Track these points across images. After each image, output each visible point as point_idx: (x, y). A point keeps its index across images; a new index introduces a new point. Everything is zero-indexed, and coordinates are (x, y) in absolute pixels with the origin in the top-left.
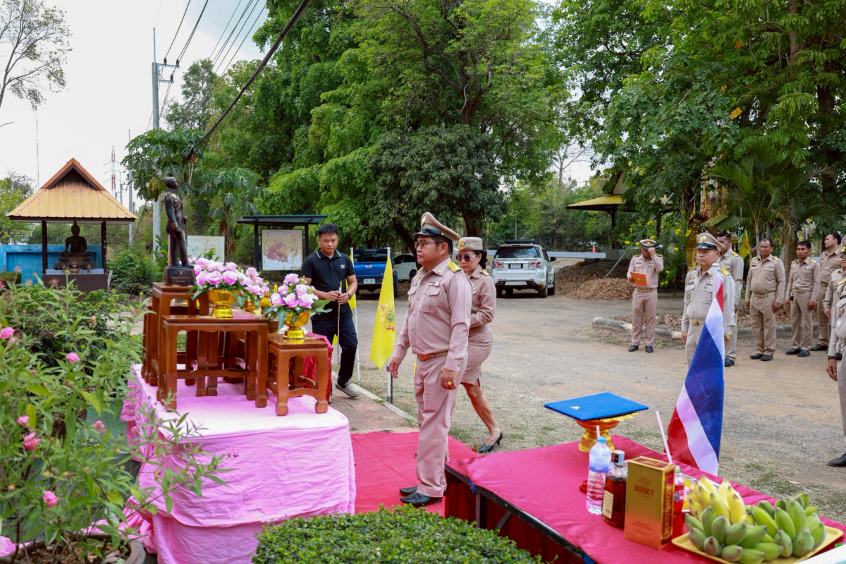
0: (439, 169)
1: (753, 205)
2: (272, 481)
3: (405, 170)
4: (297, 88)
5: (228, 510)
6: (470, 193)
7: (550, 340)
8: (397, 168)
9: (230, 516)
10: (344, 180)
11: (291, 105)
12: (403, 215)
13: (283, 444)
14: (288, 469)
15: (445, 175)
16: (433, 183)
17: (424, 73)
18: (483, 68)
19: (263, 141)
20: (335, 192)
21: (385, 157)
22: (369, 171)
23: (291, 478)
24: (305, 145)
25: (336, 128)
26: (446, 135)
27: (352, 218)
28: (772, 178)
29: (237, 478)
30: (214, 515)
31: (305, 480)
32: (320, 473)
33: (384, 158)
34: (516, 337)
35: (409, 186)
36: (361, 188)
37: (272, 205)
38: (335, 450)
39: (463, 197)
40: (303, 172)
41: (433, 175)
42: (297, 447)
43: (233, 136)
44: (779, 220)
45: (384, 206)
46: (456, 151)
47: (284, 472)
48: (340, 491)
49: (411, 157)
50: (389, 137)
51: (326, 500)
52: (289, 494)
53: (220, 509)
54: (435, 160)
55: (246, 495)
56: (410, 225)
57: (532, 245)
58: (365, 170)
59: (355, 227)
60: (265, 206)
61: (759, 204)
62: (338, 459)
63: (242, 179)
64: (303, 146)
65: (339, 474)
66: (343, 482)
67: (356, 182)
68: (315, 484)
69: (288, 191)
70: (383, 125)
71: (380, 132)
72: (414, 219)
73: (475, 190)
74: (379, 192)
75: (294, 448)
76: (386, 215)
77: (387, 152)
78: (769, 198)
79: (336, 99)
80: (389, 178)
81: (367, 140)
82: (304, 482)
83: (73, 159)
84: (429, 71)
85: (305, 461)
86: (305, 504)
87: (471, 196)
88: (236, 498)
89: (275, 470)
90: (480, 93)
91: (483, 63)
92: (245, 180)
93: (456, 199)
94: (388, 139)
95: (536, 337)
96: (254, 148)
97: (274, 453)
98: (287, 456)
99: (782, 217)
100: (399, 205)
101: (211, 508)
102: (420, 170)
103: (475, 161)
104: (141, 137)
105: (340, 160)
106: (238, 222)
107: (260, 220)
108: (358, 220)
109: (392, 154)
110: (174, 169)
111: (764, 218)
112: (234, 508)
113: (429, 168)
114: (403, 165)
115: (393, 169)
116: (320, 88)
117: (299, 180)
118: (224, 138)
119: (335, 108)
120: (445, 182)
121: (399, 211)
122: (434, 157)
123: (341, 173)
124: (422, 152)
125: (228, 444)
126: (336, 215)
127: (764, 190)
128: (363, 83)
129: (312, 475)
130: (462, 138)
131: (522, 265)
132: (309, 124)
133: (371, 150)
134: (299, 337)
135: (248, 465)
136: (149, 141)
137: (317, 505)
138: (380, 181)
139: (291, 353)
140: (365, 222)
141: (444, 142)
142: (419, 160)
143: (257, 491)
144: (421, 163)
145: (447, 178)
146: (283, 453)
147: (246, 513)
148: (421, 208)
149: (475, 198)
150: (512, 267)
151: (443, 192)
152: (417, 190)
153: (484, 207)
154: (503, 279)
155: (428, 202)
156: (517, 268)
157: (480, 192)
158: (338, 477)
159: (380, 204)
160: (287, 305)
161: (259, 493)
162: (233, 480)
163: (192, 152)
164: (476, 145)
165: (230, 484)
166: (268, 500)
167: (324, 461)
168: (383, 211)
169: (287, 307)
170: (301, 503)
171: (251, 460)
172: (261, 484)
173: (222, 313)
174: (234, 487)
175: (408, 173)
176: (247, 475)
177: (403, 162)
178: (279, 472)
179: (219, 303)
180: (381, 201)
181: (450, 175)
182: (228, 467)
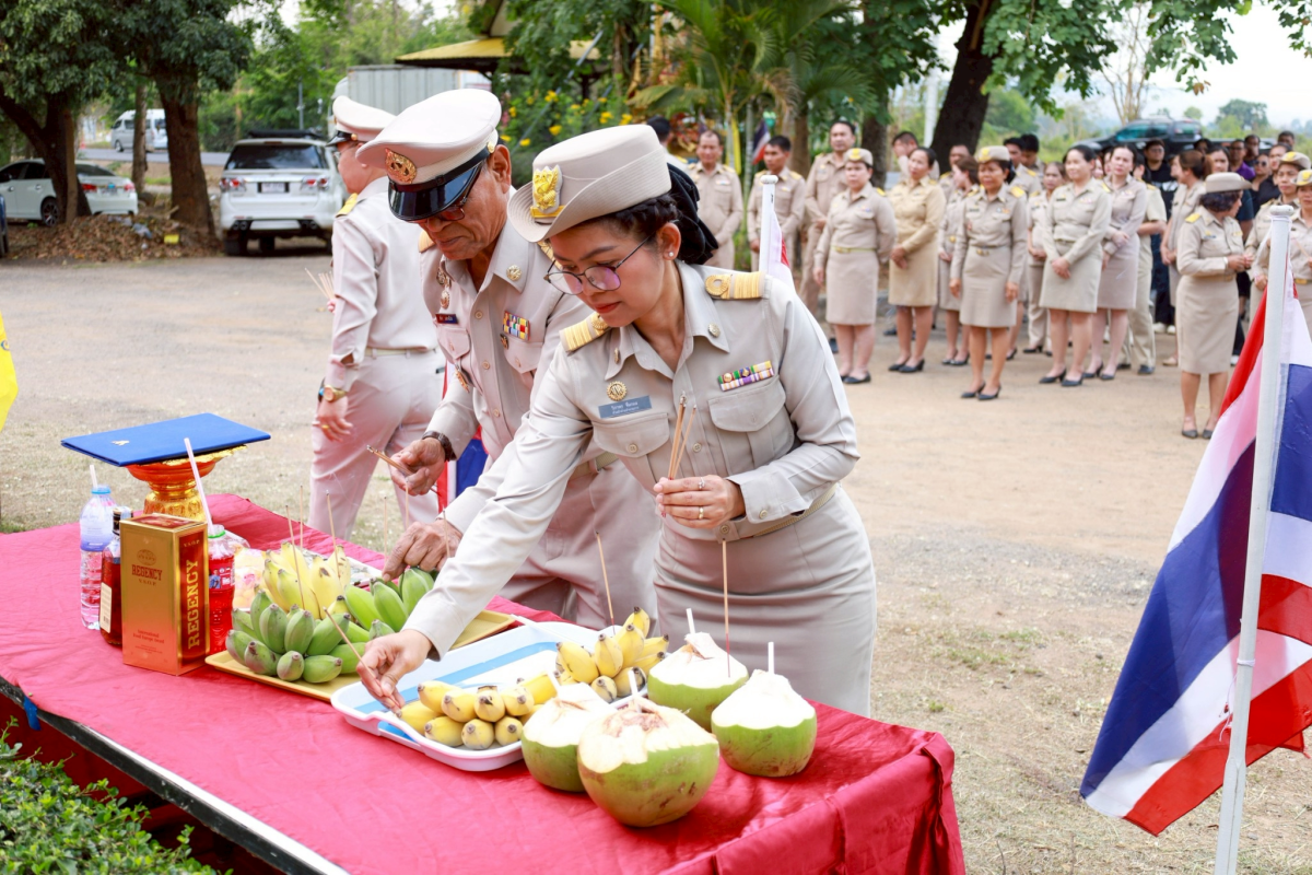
1: (721, 64)
6: (160, 21)
28: (757, 11)
39: (145, 29)
44: (768, 96)
56: (21, 91)
57: (308, 140)
61: (732, 63)
72: (30, 79)
73: (171, 12)
78: (750, 51)
87: (163, 28)
93: (127, 31)
99: (773, 89)
111: (741, 90)
127: (740, 35)
131: (287, 186)
148: (44, 52)
149: (171, 33)
150: (264, 188)
151: (95, 17)
152: (33, 10)
153: (195, 54)
154: (245, 215)
155: (60, 39)
156: (276, 192)
157: (182, 19)
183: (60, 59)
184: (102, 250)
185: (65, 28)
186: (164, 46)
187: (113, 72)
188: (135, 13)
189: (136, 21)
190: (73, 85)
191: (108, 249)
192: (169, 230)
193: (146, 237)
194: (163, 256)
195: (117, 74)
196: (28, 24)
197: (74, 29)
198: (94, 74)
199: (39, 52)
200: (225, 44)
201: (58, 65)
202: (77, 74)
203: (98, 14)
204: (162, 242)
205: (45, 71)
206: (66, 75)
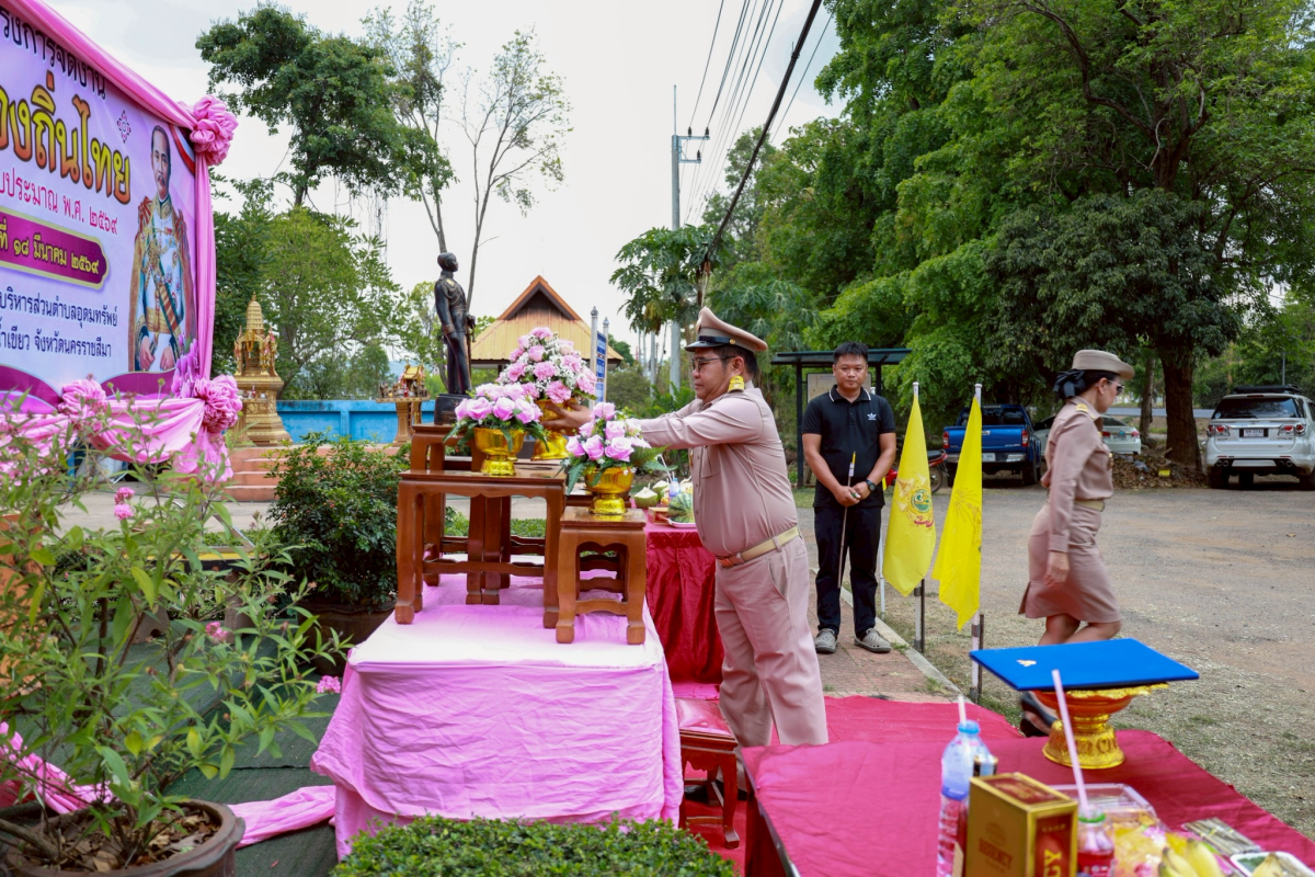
0: (1102, 266)
2: (513, 752)
3: (1044, 271)
4: (879, 155)
5: (438, 793)
6: (1164, 305)
7: (1286, 563)
8: (1032, 269)
9: (442, 804)
10: (944, 294)
11: (870, 181)
12: (1044, 346)
13: (534, 690)
14: (541, 734)
15: (1117, 276)
16: (1094, 291)
17: (1084, 107)
18: (1188, 87)
19: (831, 240)
20: (932, 317)
21: (1013, 253)
22: (985, 277)
23: (547, 752)
24: (891, 242)
25: (934, 211)
26: (1120, 209)
27: (957, 356)
29: (454, 740)
30: (417, 798)
31: (571, 757)
32: (599, 747)
33: (1009, 253)
34: (1219, 555)
35: (1052, 298)
36: (972, 305)
37: (833, 337)
38: (628, 709)
39: (1151, 312)
40: (881, 283)
41: (1095, 277)
42: (559, 698)
43: (787, 235)
45: (1009, 333)
46: (1138, 234)
47: (536, 739)
48: (635, 785)
49: (1058, 249)
50: (1019, 218)
51: (609, 796)
52: (542, 778)
53: (425, 789)
55: (470, 772)
56: (1055, 363)
57: (1286, 394)
59: (962, 371)
60: (821, 339)
62: (632, 726)
63: (780, 298)
64: (889, 243)
65: (635, 753)
66: (642, 768)
67: (963, 297)
68: (589, 767)
69: (858, 315)
70: (1014, 199)
71: (1008, 212)
72: (1061, 354)
73: (1174, 299)
74: (1001, 310)
75: (552, 698)
76: (1012, 347)
77: (1015, 243)
79: (940, 165)
80: (1019, 285)
81: (985, 223)
82: (569, 761)
83: (539, 277)
84: (1093, 102)
85: (572, 723)
86: (569, 800)
87: (1166, 311)
88: (452, 774)
89: (519, 734)
90: (1189, 131)
91: (1187, 78)
92: (784, 299)
93: (1138, 315)
94: (1018, 222)
95: (1260, 555)
96: (816, 251)
97: (518, 703)
98: (540, 711)
100: (1035, 330)
101: (411, 785)
102: (1073, 269)
103: (1174, 250)
104: (636, 241)
105: (936, 262)
106: (773, 363)
107: (804, 359)
108: (968, 358)
109: (1023, 246)
110: (679, 285)
112: (449, 792)
113: (1087, 265)
114: (1041, 264)
115: (1025, 271)
116: (916, 151)
117: (874, 297)
118: (774, 239)
119: (935, 180)
120: (1116, 287)
121: (1036, 341)
122: (1098, 245)
123: (940, 283)
124: (1075, 239)
126: (932, 350)
128: (978, 134)
129: (584, 749)
130: (1150, 212)
131: (1266, 432)
132: (894, 210)
133: (990, 241)
134: (613, 511)
135: (473, 720)
136: (648, 246)
137: (590, 803)
138: (1003, 292)
139: (580, 536)
140: (979, 362)
141: (1115, 221)
142: (1071, 253)
143: (487, 767)
144: (1073, 259)
145: (1121, 282)
146: (533, 706)
147: (468, 802)
148: (1073, 333)
149: (1172, 314)
150: (1245, 434)
151: (1113, 306)
152: (1066, 304)
153: (1191, 329)
154: (1228, 455)
155: (1085, 325)
156: (1256, 437)
157: (1183, 302)
158: (632, 758)
159: (1003, 329)
160: (587, 456)
161: (492, 771)
162: (448, 742)
163: (706, 259)
164: (1177, 222)
165: (442, 750)
166: (506, 785)
167: (605, 727)
168: (1008, 341)
169: (585, 459)
170: (563, 798)
171: (479, 711)
172: (495, 756)
173: (495, 467)
174: (450, 756)
175: (1052, 276)
176: (471, 737)
177: (1042, 258)
178: (526, 738)
179: (491, 451)
180: (1006, 325)
181: (1126, 277)
182: (440, 719)
185: (1090, 316)
186: (1166, 325)
188: (1144, 301)
189: (1145, 307)
192: (1163, 466)
193: (1144, 471)
194: (1157, 486)
195: (1127, 347)
196: (1062, 314)
197: (1097, 317)
200: (1217, 320)
203: (1115, 304)
204: (1157, 475)
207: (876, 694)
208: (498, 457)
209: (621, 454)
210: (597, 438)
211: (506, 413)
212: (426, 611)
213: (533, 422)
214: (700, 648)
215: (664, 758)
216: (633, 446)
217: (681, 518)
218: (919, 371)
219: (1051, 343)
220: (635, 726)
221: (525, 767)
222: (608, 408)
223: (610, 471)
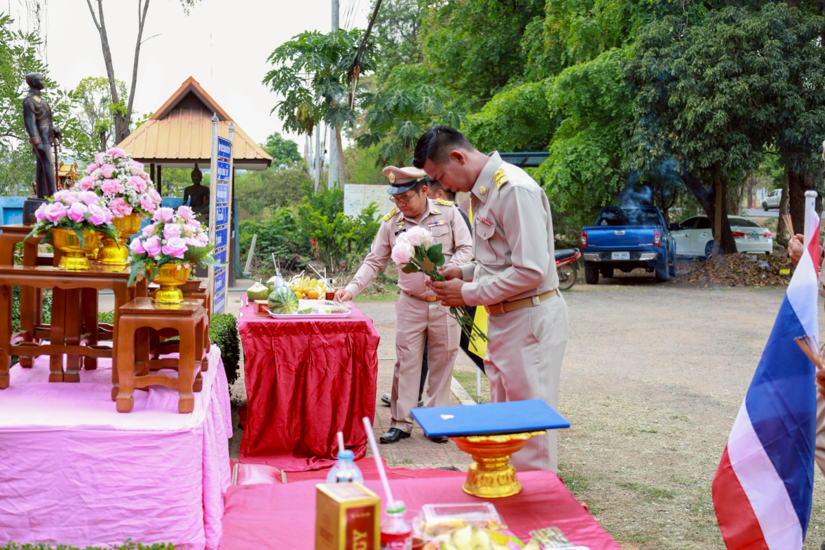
0: (729, 76)
2: (71, 501)
3: (675, 79)
6: (785, 114)
8: (665, 78)
10: (585, 98)
13: (88, 449)
14: (95, 487)
15: (741, 85)
16: (720, 99)
19: (485, 45)
20: (574, 121)
21: (648, 63)
22: (623, 84)
23: (100, 501)
24: (540, 49)
25: (578, 19)
26: (747, 21)
27: (596, 157)
29: (21, 492)
31: (120, 505)
32: (144, 497)
33: (644, 62)
35: (682, 106)
36: (611, 110)
38: (169, 465)
39: (773, 121)
40: (528, 88)
41: (721, 86)
42: (110, 456)
43: (444, 39)
45: (643, 138)
46: (763, 46)
47: (90, 490)
48: (176, 528)
49: (688, 59)
50: (654, 28)
52: (96, 523)
54: (726, 62)
55: (34, 518)
58: (618, 82)
59: (599, 171)
62: (172, 479)
63: (427, 101)
64: (539, 49)
65: (175, 501)
66: (183, 514)
67: (603, 102)
68: (135, 513)
69: (505, 118)
70: (651, 10)
71: (646, 21)
72: (690, 158)
73: (793, 108)
74: (636, 115)
75: (104, 456)
76: (645, 150)
77: (650, 53)
80: (651, 92)
81: (625, 32)
82: (119, 508)
83: (191, 78)
85: (121, 477)
87: (787, 119)
88: (19, 521)
89: (76, 487)
92: (430, 101)
93: (760, 122)
94: (653, 32)
96: (470, 55)
97: (75, 461)
98: (94, 467)
100: (667, 136)
102: (702, 78)
103: (795, 62)
104: (290, 44)
105: (578, 68)
108: (605, 160)
109: (658, 56)
110: (331, 87)
113: (714, 74)
114: (673, 73)
115: (658, 79)
117: (521, 101)
118: (431, 42)
120: (740, 96)
121: (667, 146)
122: (725, 56)
123: (581, 87)
124: (705, 49)
125: (8, 443)
126: (572, 153)
129: (131, 498)
130: (774, 26)
132: (543, 16)
133: (628, 50)
134: (171, 300)
135: (37, 475)
136: (301, 48)
138: (638, 99)
139: (137, 322)
140: (615, 163)
141: (742, 33)
142: (700, 62)
143: (49, 513)
145: (744, 91)
146: (88, 463)
148: (700, 139)
149: (792, 122)
151: (737, 114)
152: (694, 111)
153: (809, 136)
155: (711, 131)
157: (802, 111)
158: (174, 505)
159: (638, 134)
160: (147, 253)
161: (53, 517)
162: (15, 494)
163: (356, 62)
164: (799, 36)
165: (11, 501)
166: (65, 529)
167: (150, 480)
168: (641, 145)
169: (146, 256)
170: (114, 538)
171: (41, 468)
172: (56, 504)
173: (71, 263)
174: (16, 505)
175: (681, 84)
176: (35, 489)
177: (673, 67)
178: (82, 490)
179: (66, 249)
180: (640, 130)
181: (750, 86)
182: (8, 475)
183: (710, 144)
184: (733, 278)
185: (715, 122)
186: (787, 132)
187: (747, 152)
188: (767, 109)
189: (766, 115)
190: (718, 162)
191: (737, 278)
192: (784, 265)
193: (766, 270)
194: (777, 284)
195: (750, 153)
196: (691, 121)
197: (721, 123)
198: (734, 153)
199: (697, 140)
201: (709, 148)
202: (721, 153)
203: (739, 112)
204: (778, 274)
205: (700, 153)
206: (714, 155)
207: (449, 465)
208: (74, 254)
209: (176, 252)
210: (156, 238)
211: (78, 216)
212: (13, 388)
213: (104, 224)
214: (294, 425)
215: (204, 507)
216: (187, 245)
217: (279, 310)
218: (560, 172)
219: (680, 148)
220: (175, 479)
221: (82, 514)
222: (166, 212)
223: (168, 267)
